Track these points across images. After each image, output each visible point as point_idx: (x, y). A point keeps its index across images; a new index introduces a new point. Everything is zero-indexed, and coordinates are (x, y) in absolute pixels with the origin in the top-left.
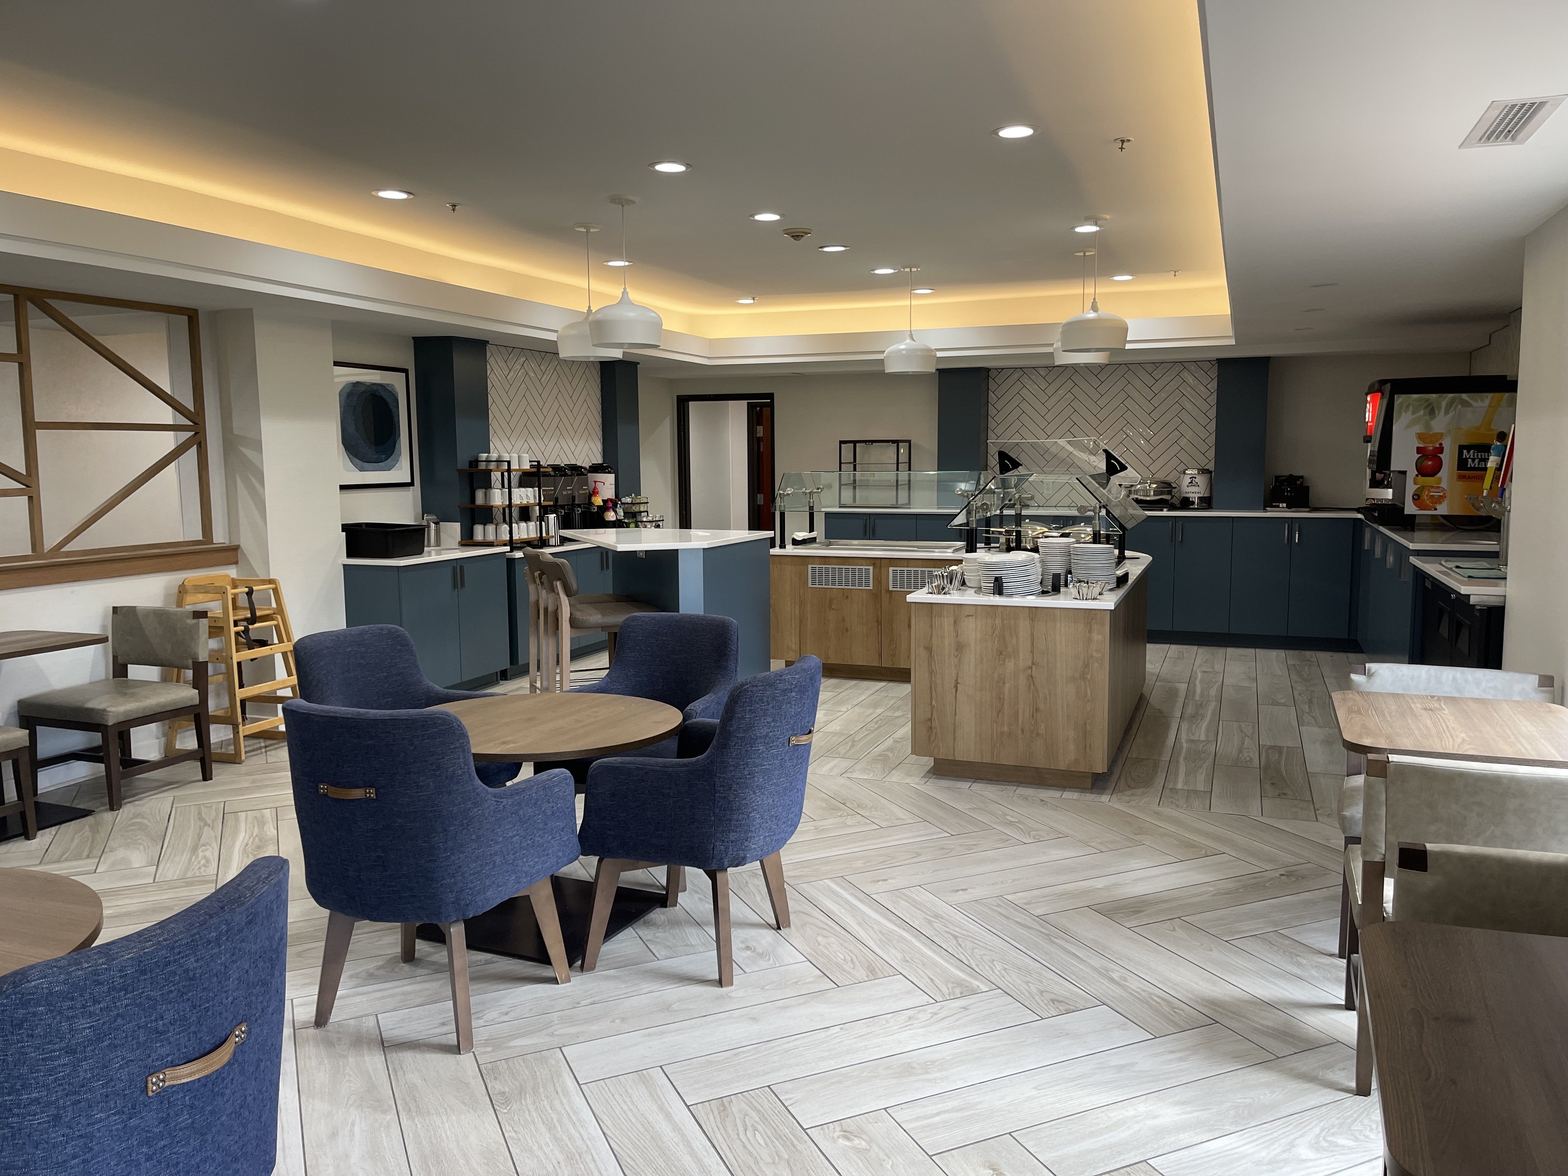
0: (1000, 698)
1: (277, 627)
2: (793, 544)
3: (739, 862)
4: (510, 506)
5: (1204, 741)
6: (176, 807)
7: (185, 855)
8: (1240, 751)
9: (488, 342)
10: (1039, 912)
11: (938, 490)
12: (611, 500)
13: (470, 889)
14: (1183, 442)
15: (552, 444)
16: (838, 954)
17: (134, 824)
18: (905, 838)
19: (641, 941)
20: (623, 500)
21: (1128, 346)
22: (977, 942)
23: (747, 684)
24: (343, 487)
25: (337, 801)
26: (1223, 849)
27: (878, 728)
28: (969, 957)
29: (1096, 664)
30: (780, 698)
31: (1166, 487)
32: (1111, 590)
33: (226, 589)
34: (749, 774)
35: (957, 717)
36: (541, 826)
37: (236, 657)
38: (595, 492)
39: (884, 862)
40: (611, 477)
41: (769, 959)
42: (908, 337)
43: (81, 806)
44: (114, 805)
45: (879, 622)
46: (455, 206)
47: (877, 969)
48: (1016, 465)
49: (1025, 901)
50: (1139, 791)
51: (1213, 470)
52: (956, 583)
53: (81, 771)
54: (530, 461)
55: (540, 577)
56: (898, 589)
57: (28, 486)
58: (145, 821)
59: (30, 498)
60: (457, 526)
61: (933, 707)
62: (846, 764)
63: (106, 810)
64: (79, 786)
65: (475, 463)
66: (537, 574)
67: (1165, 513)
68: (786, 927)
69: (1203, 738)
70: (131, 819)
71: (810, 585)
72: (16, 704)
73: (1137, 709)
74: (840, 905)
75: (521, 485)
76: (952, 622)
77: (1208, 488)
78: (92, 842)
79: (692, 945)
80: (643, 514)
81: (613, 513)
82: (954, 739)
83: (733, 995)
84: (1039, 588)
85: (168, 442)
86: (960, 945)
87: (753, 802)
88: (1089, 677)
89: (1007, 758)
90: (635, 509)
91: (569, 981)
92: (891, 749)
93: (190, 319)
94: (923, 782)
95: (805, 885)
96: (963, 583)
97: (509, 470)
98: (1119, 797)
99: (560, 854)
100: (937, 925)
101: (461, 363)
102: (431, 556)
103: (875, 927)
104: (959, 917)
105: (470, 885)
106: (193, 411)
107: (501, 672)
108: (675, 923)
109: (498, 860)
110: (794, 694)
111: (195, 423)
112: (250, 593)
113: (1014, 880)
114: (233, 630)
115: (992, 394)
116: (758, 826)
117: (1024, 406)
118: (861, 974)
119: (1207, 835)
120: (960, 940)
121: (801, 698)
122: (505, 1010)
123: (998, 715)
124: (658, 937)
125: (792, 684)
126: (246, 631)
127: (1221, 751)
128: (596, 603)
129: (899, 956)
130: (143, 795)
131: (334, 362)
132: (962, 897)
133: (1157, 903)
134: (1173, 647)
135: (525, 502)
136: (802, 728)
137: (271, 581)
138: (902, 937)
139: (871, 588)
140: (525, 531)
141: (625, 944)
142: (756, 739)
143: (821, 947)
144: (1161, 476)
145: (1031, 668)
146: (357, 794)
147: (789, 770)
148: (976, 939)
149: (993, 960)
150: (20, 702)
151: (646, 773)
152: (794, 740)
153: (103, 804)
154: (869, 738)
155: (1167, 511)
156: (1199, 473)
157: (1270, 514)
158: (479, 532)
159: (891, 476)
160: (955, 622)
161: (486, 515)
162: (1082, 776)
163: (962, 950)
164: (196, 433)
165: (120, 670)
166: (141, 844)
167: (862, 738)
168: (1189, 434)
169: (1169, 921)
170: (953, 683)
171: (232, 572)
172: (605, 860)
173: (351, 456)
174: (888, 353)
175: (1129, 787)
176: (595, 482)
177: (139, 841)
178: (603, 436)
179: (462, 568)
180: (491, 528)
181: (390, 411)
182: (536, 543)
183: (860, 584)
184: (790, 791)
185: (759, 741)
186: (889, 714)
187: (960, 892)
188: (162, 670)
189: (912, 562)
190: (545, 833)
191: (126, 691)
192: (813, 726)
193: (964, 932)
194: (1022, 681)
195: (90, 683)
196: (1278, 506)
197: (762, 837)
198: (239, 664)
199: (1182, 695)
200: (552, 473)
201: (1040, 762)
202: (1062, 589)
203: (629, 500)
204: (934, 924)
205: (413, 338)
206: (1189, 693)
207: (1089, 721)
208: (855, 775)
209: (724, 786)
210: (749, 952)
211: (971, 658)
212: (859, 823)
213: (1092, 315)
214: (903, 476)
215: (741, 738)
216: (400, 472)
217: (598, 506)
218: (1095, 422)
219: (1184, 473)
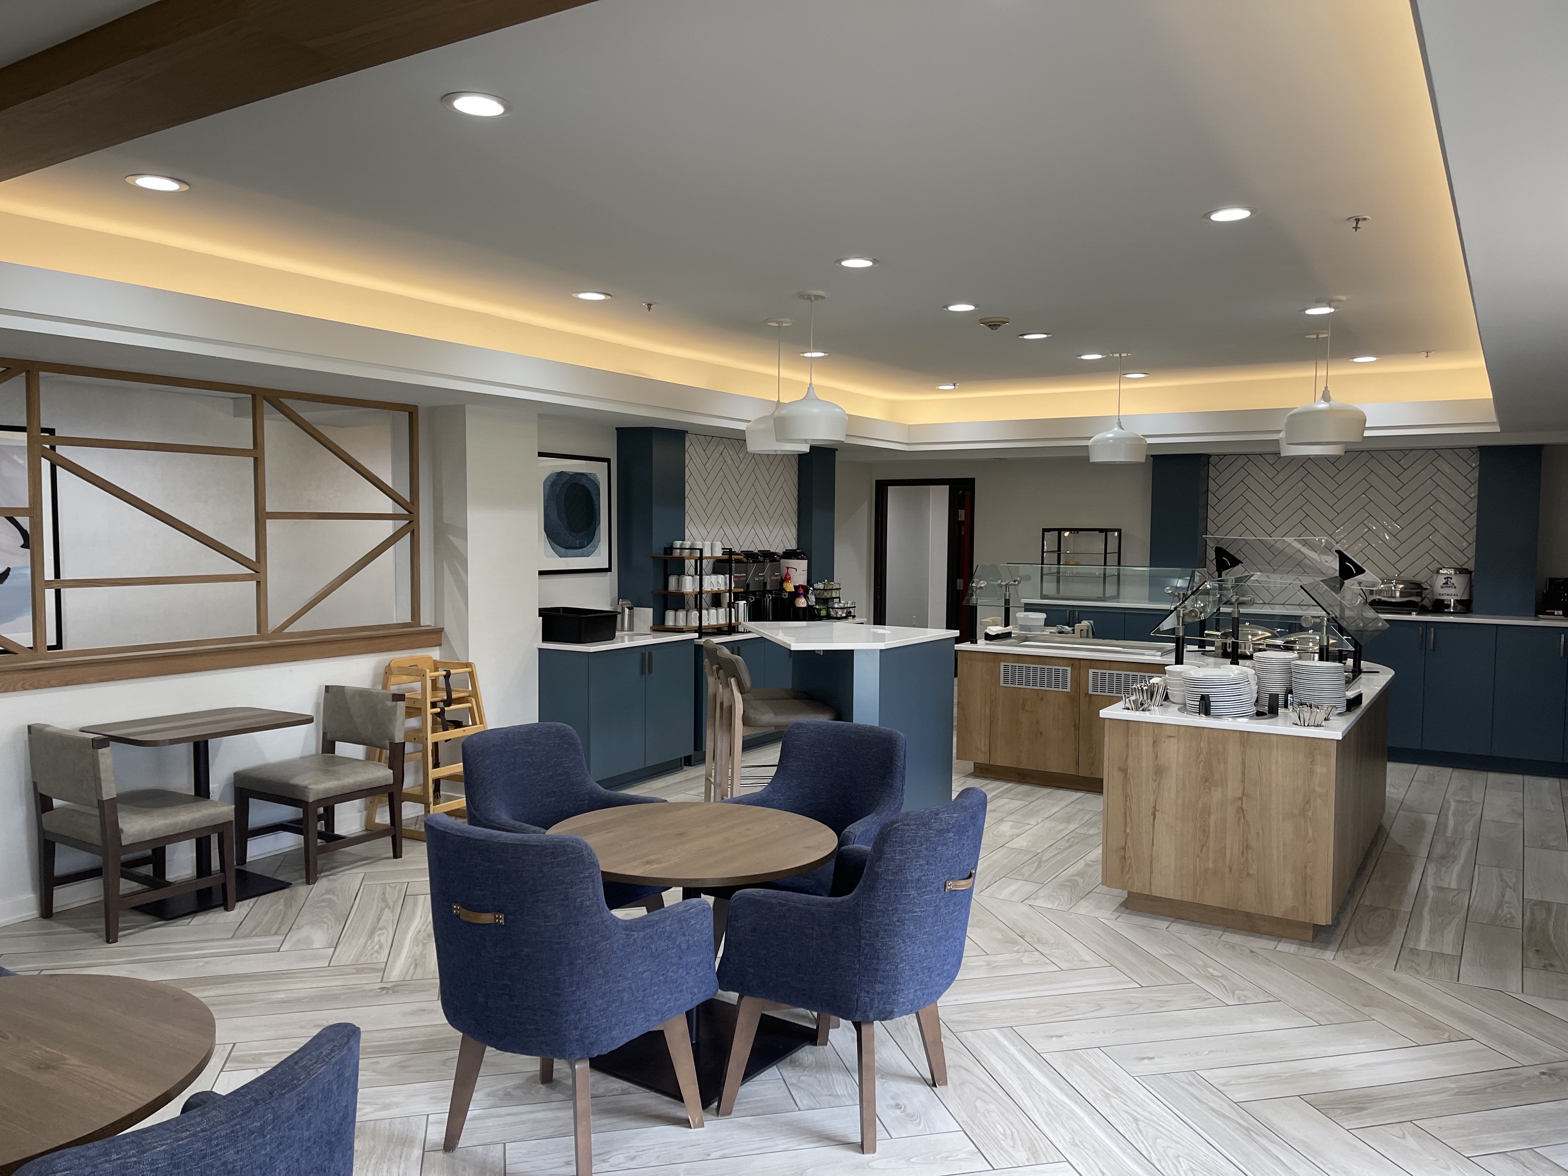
0: (1204, 830)
1: (471, 709)
2: (986, 639)
3: (885, 1015)
4: (701, 592)
5: (1454, 890)
6: (365, 885)
7: (361, 939)
8: (1500, 906)
9: (687, 432)
10: (1238, 1097)
11: (1150, 586)
12: (803, 586)
13: (596, 1027)
14: (1437, 538)
15: (747, 530)
16: (998, 1125)
17: (323, 901)
18: (1089, 985)
19: (784, 1085)
20: (816, 586)
21: (1367, 433)
22: (1160, 1128)
23: (898, 822)
24: (541, 573)
25: (469, 924)
26: (1472, 1033)
27: (1070, 847)
28: (1149, 1148)
29: (1319, 801)
30: (936, 839)
31: (1415, 587)
32: (1340, 714)
33: (426, 671)
34: (898, 921)
35: (1154, 847)
36: (674, 960)
37: (431, 738)
38: (787, 578)
39: (1060, 1013)
40: (804, 563)
41: (919, 1123)
42: (1116, 425)
43: (280, 878)
44: (310, 878)
45: (1076, 727)
46: (651, 305)
47: (1040, 1152)
48: (1235, 562)
49: (1223, 1081)
50: (1370, 950)
51: (1473, 569)
52: (1158, 698)
53: (289, 841)
54: (722, 549)
55: (718, 670)
56: (1099, 693)
57: (257, 572)
58: (335, 898)
59: (258, 583)
60: (650, 611)
61: (1127, 835)
62: (1030, 888)
63: (302, 884)
64: (285, 855)
65: (670, 549)
66: (714, 667)
67: (1414, 617)
68: (942, 1085)
69: (1454, 885)
70: (323, 895)
71: (1002, 684)
72: (233, 775)
73: (1374, 841)
74: (1006, 1064)
75: (716, 571)
76: (1151, 742)
77: (1468, 589)
78: (283, 919)
79: (838, 1096)
80: (835, 600)
81: (803, 600)
82: (1151, 872)
83: (874, 1164)
84: (1254, 709)
85: (387, 528)
86: (1140, 1131)
87: (903, 952)
88: (1310, 814)
89: (1212, 898)
90: (827, 595)
91: (703, 1126)
92: (1081, 874)
93: (411, 414)
94: (1113, 917)
95: (968, 1034)
96: (1167, 698)
97: (701, 558)
98: (1346, 955)
99: (696, 990)
100: (1115, 1101)
101: (659, 452)
102: (623, 641)
103: (1043, 1095)
104: (1140, 1093)
105: (595, 1023)
106: (409, 501)
107: (685, 757)
108: (822, 1067)
109: (626, 996)
110: (951, 835)
111: (410, 513)
112: (447, 676)
113: (1210, 1052)
114: (430, 711)
115: (1213, 482)
116: (907, 978)
117: (1249, 495)
118: (1021, 1156)
119: (1453, 1013)
120: (1141, 1124)
121: (960, 839)
122: (632, 1153)
123: (1201, 851)
124: (802, 1081)
125: (950, 824)
126: (443, 711)
127: (1476, 903)
128: (773, 700)
129: (1067, 1137)
130: (337, 870)
131: (539, 453)
132: (1147, 1067)
133: (1385, 1099)
134: (1423, 768)
135: (715, 589)
136: (960, 872)
137: (468, 665)
138: (1072, 1112)
139: (1068, 690)
140: (714, 617)
141: (767, 1086)
142: (907, 882)
143: (979, 1115)
144: (1408, 575)
145: (1241, 799)
146: (487, 918)
147: (944, 919)
148: (1160, 1125)
149: (1179, 1156)
150: (235, 774)
151: (789, 910)
152: (950, 886)
153: (301, 878)
154: (1059, 858)
155: (1417, 615)
156: (1455, 573)
157: (1542, 622)
158: (670, 618)
159: (1098, 570)
160: (1154, 742)
161: (678, 601)
162: (1302, 926)
163: (1142, 1138)
164: (411, 522)
165: (328, 747)
166: (325, 923)
167: (1050, 858)
168: (1444, 529)
169: (1398, 1125)
170: (1151, 810)
171: (435, 654)
172: (745, 998)
173: (553, 543)
174: (1095, 442)
175: (1359, 942)
176: (788, 568)
177: (325, 920)
178: (798, 522)
179: (650, 654)
180: (681, 614)
181: (591, 499)
182: (726, 629)
183: (1057, 686)
184: (946, 941)
185: (909, 885)
186: (1083, 830)
187: (1146, 1061)
188: (367, 749)
189: (1115, 664)
190: (679, 969)
191: (329, 769)
192: (975, 867)
193: (1147, 1114)
194: (1231, 812)
195: (301, 758)
196: (1553, 614)
197: (912, 991)
198: (436, 745)
199: (1431, 828)
200: (745, 560)
201: (1251, 905)
202: (1281, 711)
203: (820, 586)
204: (1113, 1100)
205: (617, 429)
206: (1440, 827)
207: (1310, 864)
208: (1038, 903)
209: (870, 932)
210: (898, 1112)
211: (1171, 783)
212: (1037, 961)
213: (1323, 405)
214: (1112, 570)
215: (890, 881)
216: (599, 558)
217: (790, 593)
218: (1331, 514)
219: (1438, 572)
